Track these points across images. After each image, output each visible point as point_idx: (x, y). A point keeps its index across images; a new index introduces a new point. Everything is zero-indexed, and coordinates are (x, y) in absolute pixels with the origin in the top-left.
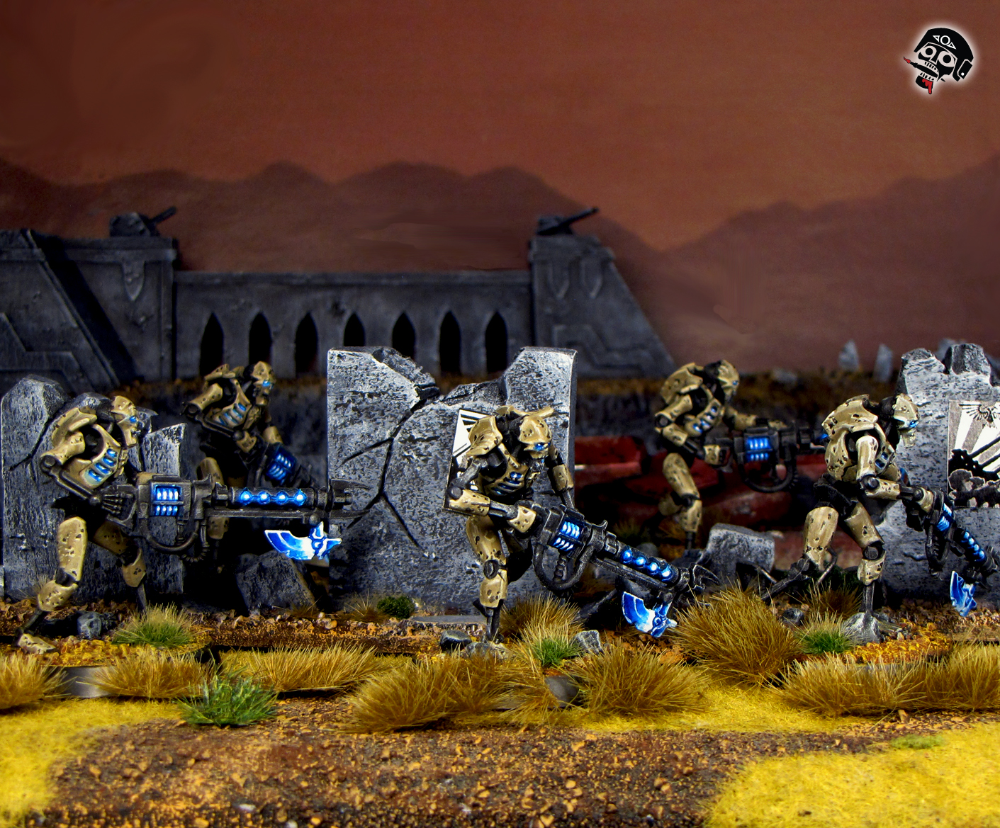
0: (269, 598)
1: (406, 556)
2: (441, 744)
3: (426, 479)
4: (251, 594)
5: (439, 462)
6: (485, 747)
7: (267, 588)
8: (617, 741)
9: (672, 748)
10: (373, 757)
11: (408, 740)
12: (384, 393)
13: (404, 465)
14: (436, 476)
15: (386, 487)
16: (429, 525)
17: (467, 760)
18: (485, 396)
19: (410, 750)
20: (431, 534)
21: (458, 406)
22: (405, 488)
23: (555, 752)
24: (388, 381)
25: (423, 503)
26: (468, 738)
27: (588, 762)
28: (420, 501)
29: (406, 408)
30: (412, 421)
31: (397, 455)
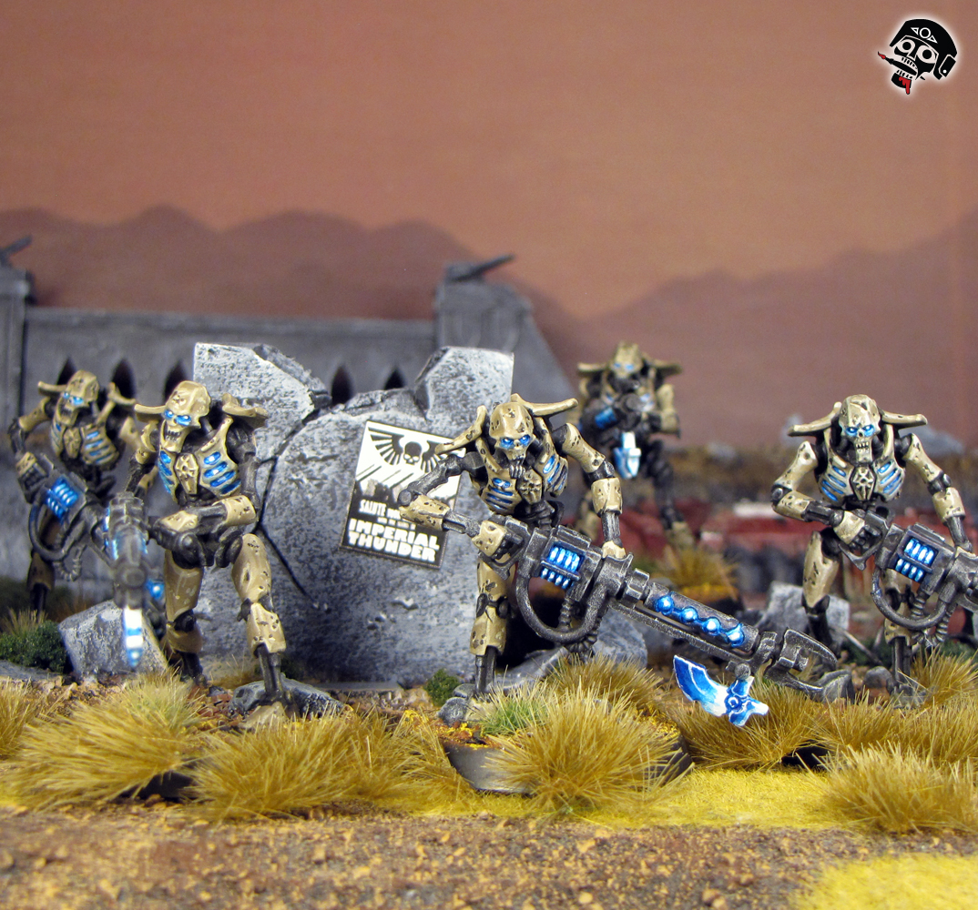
0: (109, 661)
1: (288, 608)
2: (393, 842)
3: (319, 509)
4: (86, 655)
5: (337, 487)
6: (455, 846)
7: (106, 648)
8: (637, 839)
9: (716, 850)
10: (301, 859)
11: (348, 836)
12: (268, 400)
13: (291, 491)
14: (332, 506)
15: (266, 521)
16: (320, 568)
17: (435, 864)
18: (398, 405)
19: (352, 850)
20: (323, 579)
21: (364, 417)
22: (291, 520)
23: (556, 853)
24: (274, 385)
25: (314, 540)
26: (430, 834)
27: (605, 868)
28: (310, 537)
29: (296, 419)
30: (303, 436)
31: (282, 479)
